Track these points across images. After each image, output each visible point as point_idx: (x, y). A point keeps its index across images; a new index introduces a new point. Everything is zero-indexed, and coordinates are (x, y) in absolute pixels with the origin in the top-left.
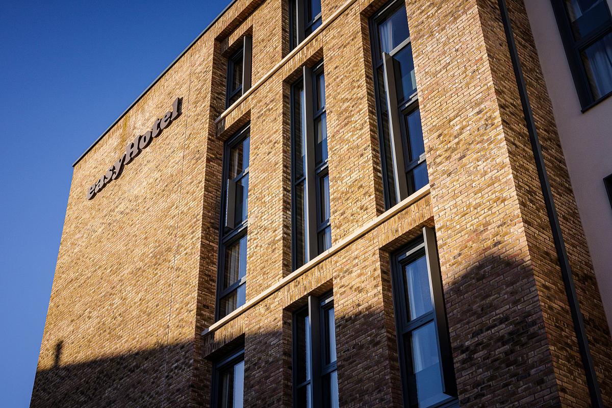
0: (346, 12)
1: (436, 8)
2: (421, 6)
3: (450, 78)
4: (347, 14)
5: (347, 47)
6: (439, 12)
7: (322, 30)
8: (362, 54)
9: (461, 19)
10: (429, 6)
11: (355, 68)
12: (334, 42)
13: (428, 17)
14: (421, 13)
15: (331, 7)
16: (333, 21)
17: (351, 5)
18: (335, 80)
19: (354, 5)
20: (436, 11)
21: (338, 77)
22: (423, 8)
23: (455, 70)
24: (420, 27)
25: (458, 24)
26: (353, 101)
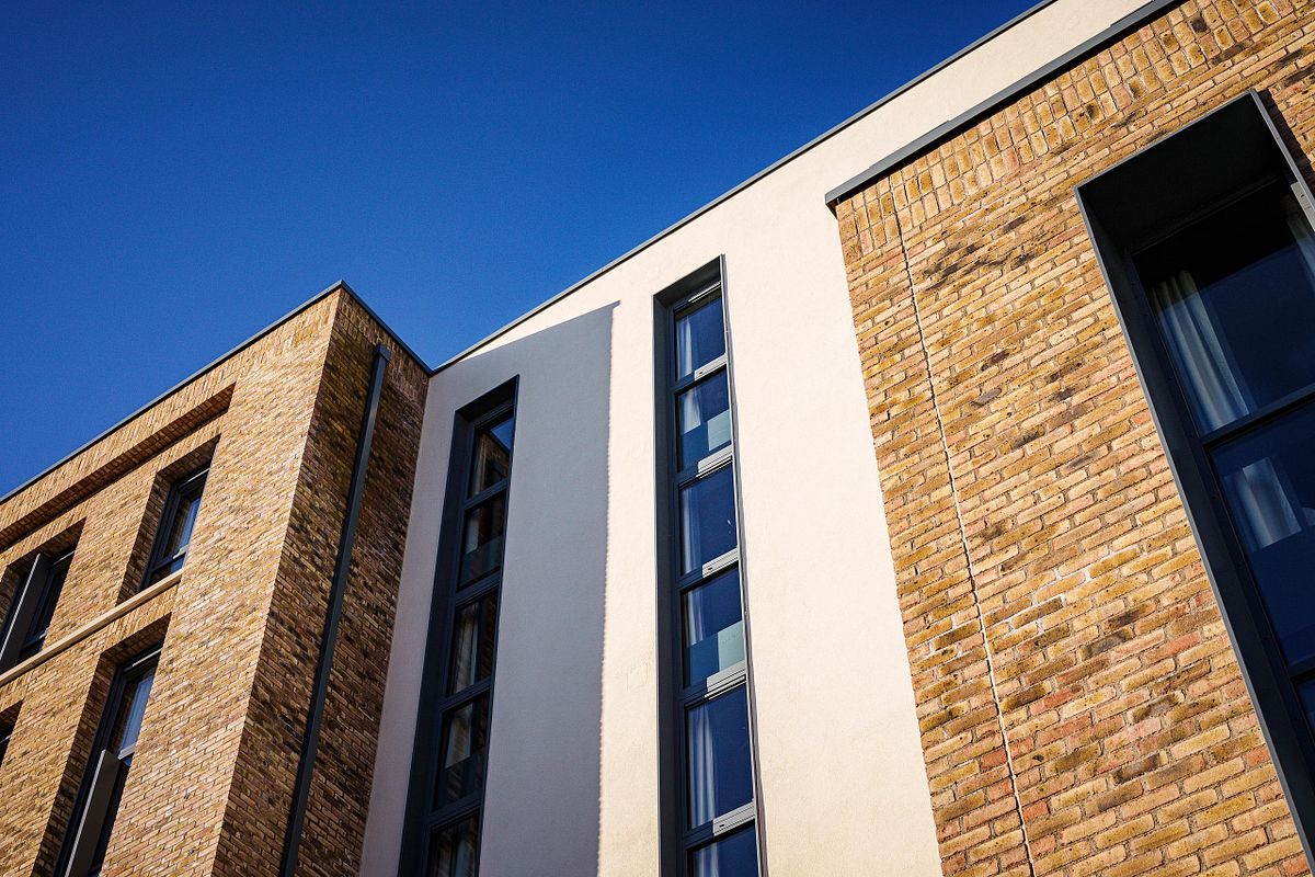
0: (82, 643)
1: (192, 696)
2: (175, 683)
3: (157, 850)
4: (82, 649)
5: (57, 716)
6: (193, 707)
7: (35, 665)
8: (70, 743)
9: (215, 734)
10: (185, 689)
11: (50, 767)
12: (44, 697)
13: (175, 711)
14: (170, 697)
15: (66, 621)
16: (59, 653)
17: (95, 632)
18: (13, 779)
19: (98, 634)
20: (190, 704)
21: (18, 776)
22: (176, 689)
23: (169, 838)
24: (158, 726)
25: (209, 743)
26: (21, 837)
